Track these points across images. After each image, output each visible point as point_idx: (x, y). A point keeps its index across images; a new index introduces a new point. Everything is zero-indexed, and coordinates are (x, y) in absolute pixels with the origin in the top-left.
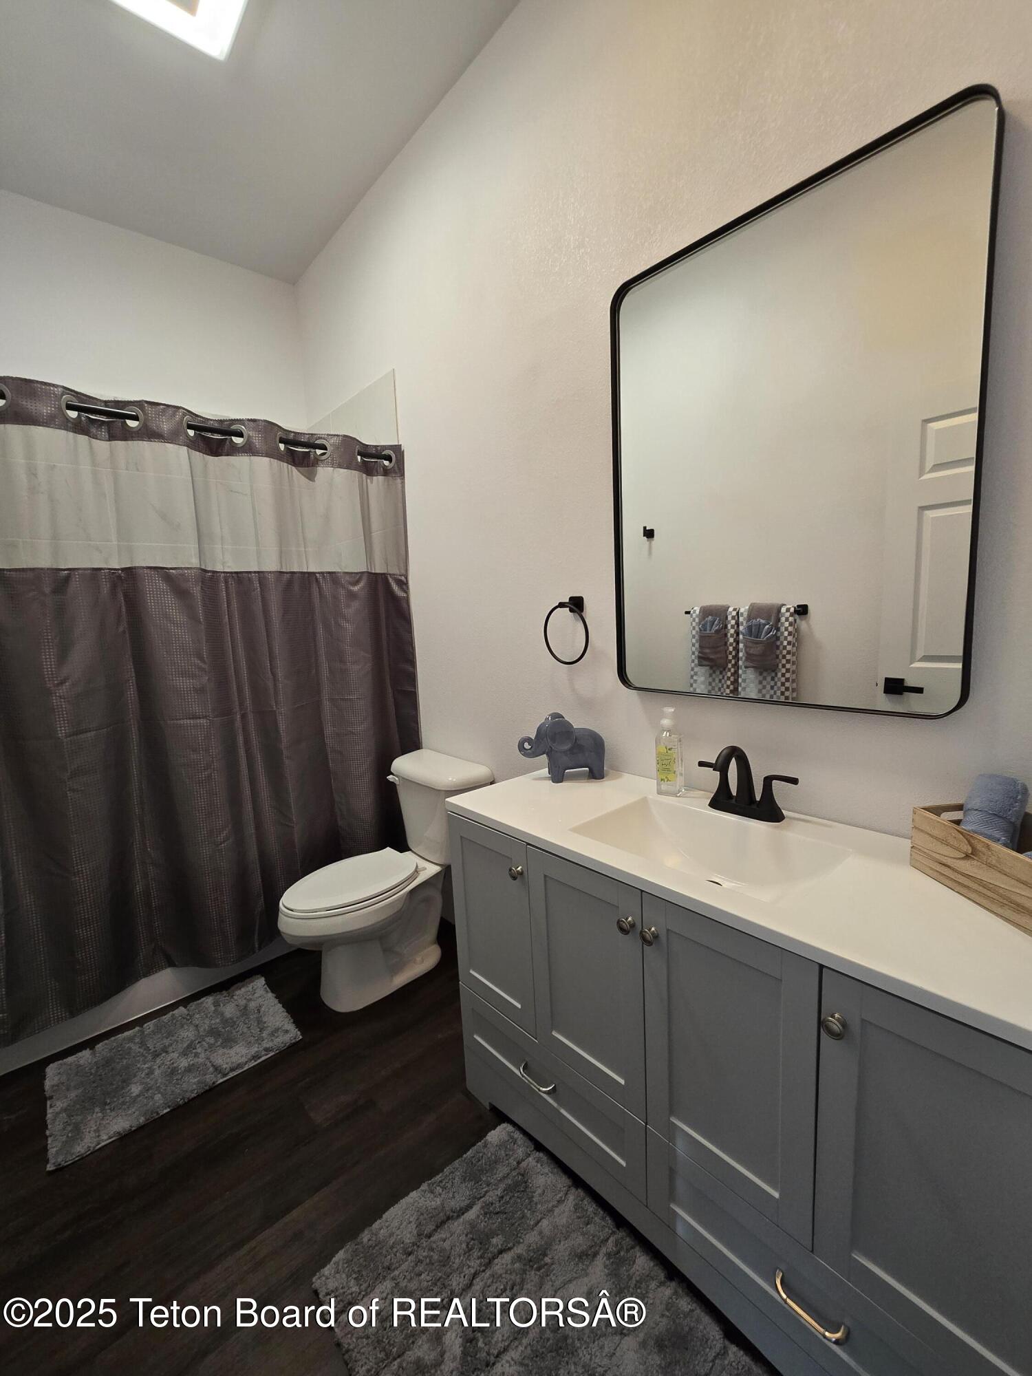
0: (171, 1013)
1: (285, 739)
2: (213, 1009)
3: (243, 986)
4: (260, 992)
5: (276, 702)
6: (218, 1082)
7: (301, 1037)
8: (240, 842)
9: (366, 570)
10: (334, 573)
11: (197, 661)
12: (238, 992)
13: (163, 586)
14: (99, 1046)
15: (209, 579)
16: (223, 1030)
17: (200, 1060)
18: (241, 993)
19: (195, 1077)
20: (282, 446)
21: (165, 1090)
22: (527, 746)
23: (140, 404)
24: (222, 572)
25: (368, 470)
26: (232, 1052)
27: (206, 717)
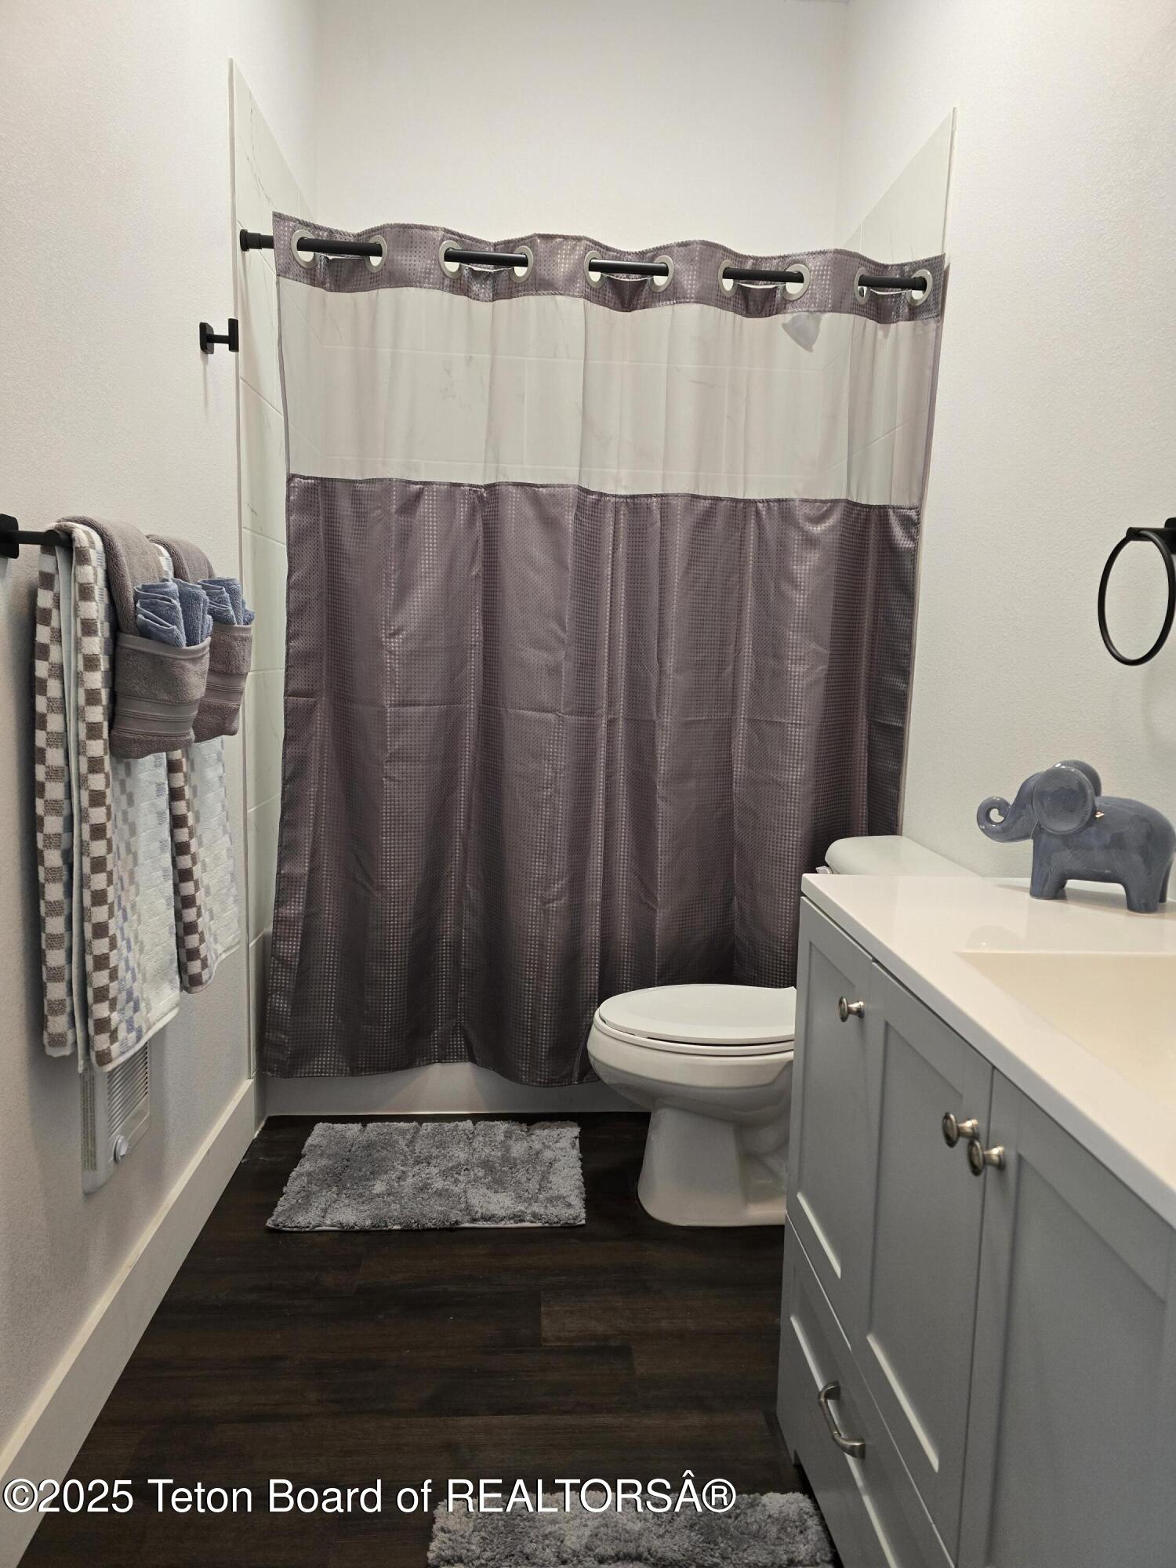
0: (457, 1122)
1: (663, 767)
2: (503, 1138)
3: (549, 1127)
4: (565, 1143)
5: (658, 707)
6: (463, 1225)
7: (583, 1222)
8: (576, 910)
9: (843, 497)
10: (786, 500)
11: (555, 626)
12: (538, 1132)
13: (529, 512)
14: (370, 1126)
15: (590, 503)
16: (499, 1168)
17: (457, 1190)
18: (542, 1135)
19: (441, 1205)
20: (728, 284)
21: (407, 1203)
22: (995, 815)
23: (529, 241)
24: (612, 496)
25: (880, 313)
26: (495, 1198)
27: (555, 711)
